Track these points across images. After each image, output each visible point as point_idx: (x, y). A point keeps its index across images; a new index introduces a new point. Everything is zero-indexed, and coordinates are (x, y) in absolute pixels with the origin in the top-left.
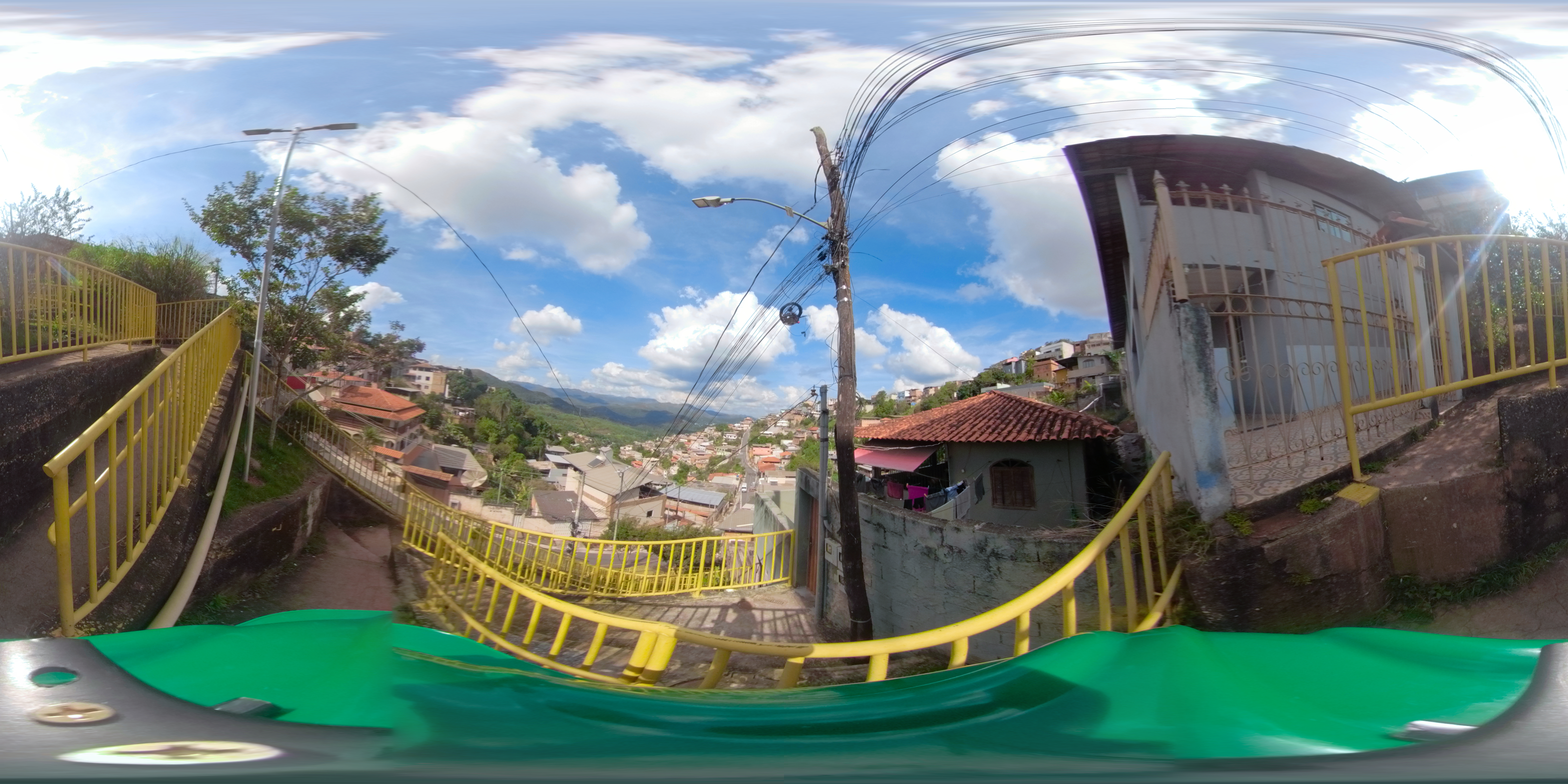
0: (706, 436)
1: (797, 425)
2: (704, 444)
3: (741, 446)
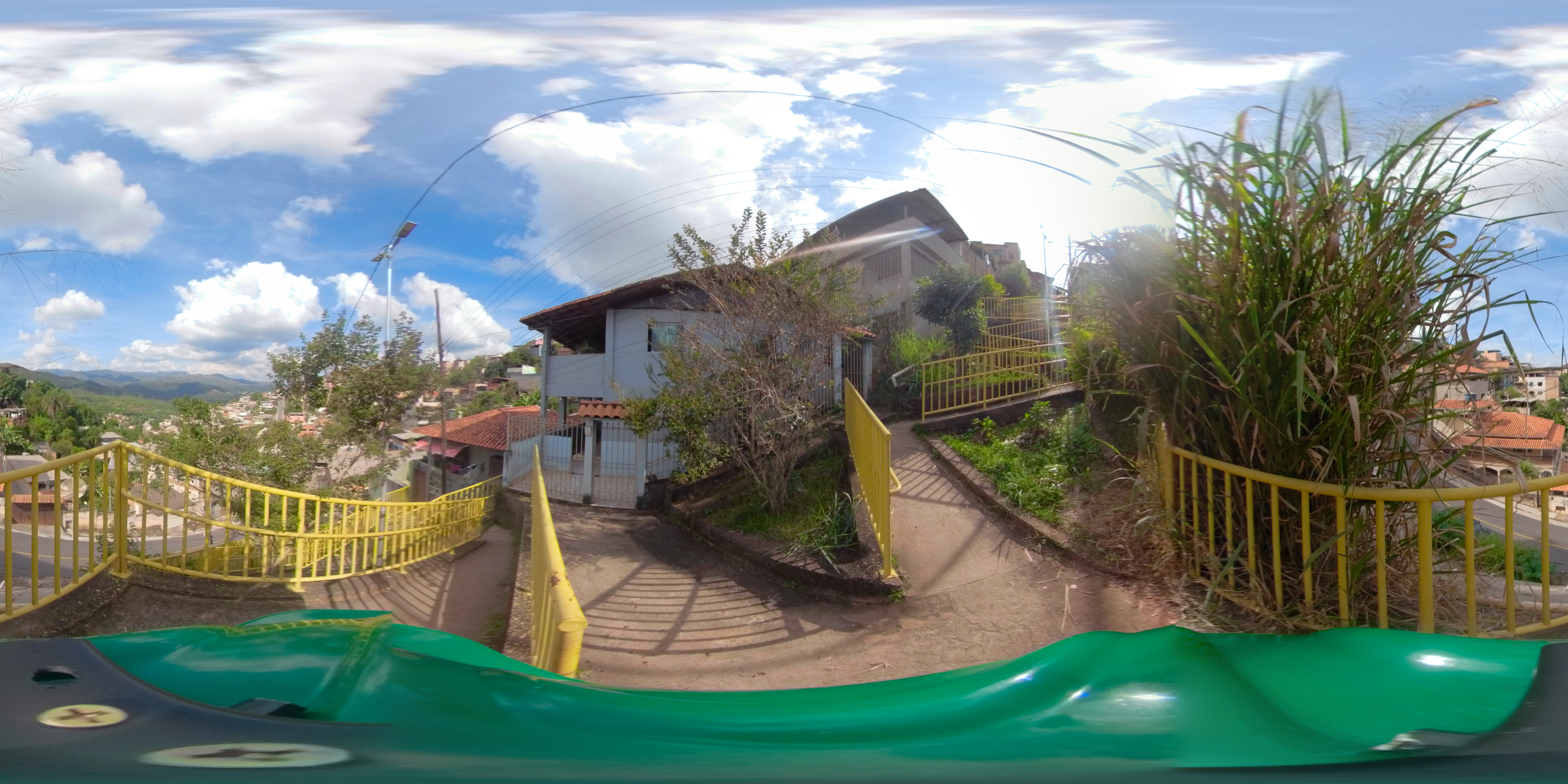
0: (242, 406)
2: (242, 414)
3: (277, 415)
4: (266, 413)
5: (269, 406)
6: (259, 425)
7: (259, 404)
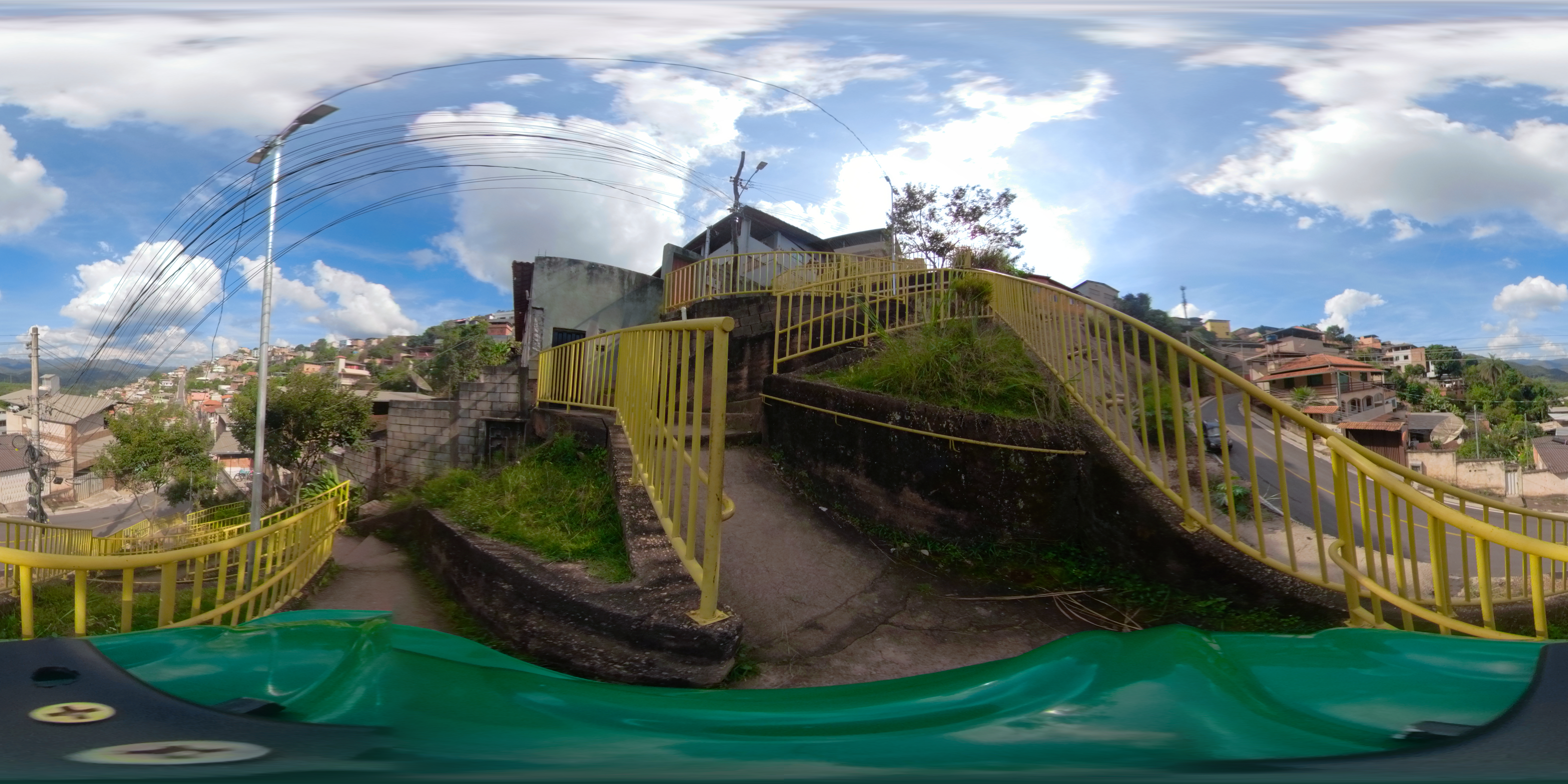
0: (141, 386)
1: (233, 371)
2: (141, 393)
3: (178, 393)
4: (166, 391)
5: (169, 384)
6: (159, 404)
7: (158, 382)
